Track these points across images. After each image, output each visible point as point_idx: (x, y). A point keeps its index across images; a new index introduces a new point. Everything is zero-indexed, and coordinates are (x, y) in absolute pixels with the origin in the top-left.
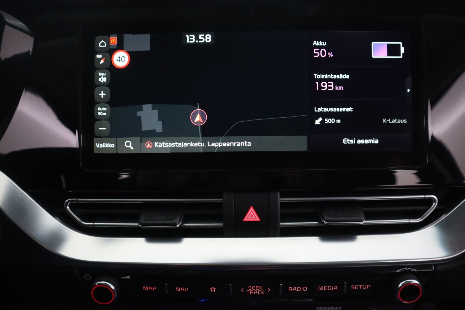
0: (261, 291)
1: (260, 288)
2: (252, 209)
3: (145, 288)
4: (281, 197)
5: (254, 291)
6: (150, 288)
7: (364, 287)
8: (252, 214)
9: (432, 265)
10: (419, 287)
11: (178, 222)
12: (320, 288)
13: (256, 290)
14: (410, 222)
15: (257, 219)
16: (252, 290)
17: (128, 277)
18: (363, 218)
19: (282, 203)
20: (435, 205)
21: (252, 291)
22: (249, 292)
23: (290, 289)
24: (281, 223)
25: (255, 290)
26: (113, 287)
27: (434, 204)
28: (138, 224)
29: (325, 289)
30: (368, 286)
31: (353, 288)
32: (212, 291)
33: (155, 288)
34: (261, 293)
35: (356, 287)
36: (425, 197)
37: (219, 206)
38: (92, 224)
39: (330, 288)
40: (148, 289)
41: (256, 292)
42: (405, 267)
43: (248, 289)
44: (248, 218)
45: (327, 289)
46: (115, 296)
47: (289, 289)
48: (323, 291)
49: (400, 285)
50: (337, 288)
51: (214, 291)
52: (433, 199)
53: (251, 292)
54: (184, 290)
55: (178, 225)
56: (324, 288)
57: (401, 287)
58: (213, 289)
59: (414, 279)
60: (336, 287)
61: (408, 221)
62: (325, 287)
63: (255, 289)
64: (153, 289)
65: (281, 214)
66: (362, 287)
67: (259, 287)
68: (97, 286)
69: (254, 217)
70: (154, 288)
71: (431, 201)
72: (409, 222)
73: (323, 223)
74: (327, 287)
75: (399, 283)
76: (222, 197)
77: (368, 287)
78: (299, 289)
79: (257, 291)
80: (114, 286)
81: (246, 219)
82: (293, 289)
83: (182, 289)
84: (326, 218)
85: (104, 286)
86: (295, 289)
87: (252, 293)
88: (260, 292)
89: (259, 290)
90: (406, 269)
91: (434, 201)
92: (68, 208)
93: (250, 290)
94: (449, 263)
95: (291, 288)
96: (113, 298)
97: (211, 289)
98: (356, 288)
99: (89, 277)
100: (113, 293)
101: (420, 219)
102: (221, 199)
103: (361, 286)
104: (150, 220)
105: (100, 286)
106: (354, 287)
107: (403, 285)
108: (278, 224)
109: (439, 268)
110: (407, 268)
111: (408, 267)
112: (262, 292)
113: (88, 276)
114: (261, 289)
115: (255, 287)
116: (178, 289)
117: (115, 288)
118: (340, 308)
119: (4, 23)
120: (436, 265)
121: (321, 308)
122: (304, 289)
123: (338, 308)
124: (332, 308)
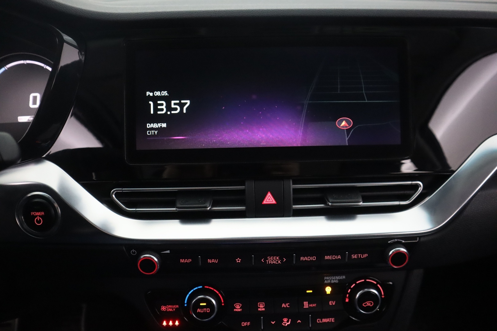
0: (278, 261)
1: (277, 258)
2: (269, 194)
3: (182, 261)
4: (293, 184)
5: (272, 260)
6: (186, 261)
7: (363, 256)
8: (269, 199)
9: (417, 237)
10: (406, 254)
11: (208, 206)
12: (327, 258)
13: (274, 260)
15: (274, 202)
16: (270, 260)
17: (168, 252)
18: (361, 200)
19: (294, 190)
20: (420, 189)
21: (271, 261)
22: (268, 262)
24: (293, 206)
25: (273, 260)
26: (156, 260)
28: (175, 209)
30: (365, 255)
32: (237, 262)
33: (190, 260)
34: (278, 263)
35: (355, 256)
36: (412, 183)
37: (242, 192)
38: (135, 209)
39: (334, 257)
40: (185, 261)
41: (274, 262)
42: (394, 239)
43: (267, 259)
44: (266, 201)
45: (332, 258)
46: (158, 267)
47: (301, 259)
48: (328, 260)
49: (391, 253)
50: (340, 258)
51: (240, 262)
52: (419, 185)
53: (270, 262)
54: (214, 261)
55: (209, 208)
56: (330, 257)
58: (238, 260)
59: (402, 248)
60: (339, 257)
61: (399, 203)
63: (273, 259)
65: (294, 199)
66: (360, 256)
68: (142, 259)
69: (271, 200)
71: (417, 186)
73: (329, 205)
74: (332, 257)
75: (390, 251)
76: (244, 185)
77: (365, 256)
78: (309, 258)
79: (275, 260)
80: (157, 258)
81: (265, 202)
82: (304, 259)
83: (213, 261)
84: (331, 200)
85: (148, 258)
86: (306, 258)
87: (270, 263)
88: (277, 262)
89: (277, 260)
90: (396, 240)
91: (419, 186)
92: (114, 196)
94: (429, 235)
95: (302, 258)
96: (156, 268)
97: (237, 260)
99: (134, 253)
100: (156, 264)
101: (408, 201)
102: (244, 187)
103: (359, 255)
104: (185, 204)
105: (145, 258)
106: (354, 256)
107: (393, 252)
108: (291, 207)
109: (422, 239)
110: (397, 239)
111: (397, 238)
112: (279, 262)
113: (134, 251)
114: (278, 259)
115: (273, 258)
116: (209, 261)
117: (158, 260)
118: (344, 277)
119: (63, 41)
120: (420, 237)
121: (328, 278)
122: (314, 258)
123: (342, 277)
124: (338, 278)
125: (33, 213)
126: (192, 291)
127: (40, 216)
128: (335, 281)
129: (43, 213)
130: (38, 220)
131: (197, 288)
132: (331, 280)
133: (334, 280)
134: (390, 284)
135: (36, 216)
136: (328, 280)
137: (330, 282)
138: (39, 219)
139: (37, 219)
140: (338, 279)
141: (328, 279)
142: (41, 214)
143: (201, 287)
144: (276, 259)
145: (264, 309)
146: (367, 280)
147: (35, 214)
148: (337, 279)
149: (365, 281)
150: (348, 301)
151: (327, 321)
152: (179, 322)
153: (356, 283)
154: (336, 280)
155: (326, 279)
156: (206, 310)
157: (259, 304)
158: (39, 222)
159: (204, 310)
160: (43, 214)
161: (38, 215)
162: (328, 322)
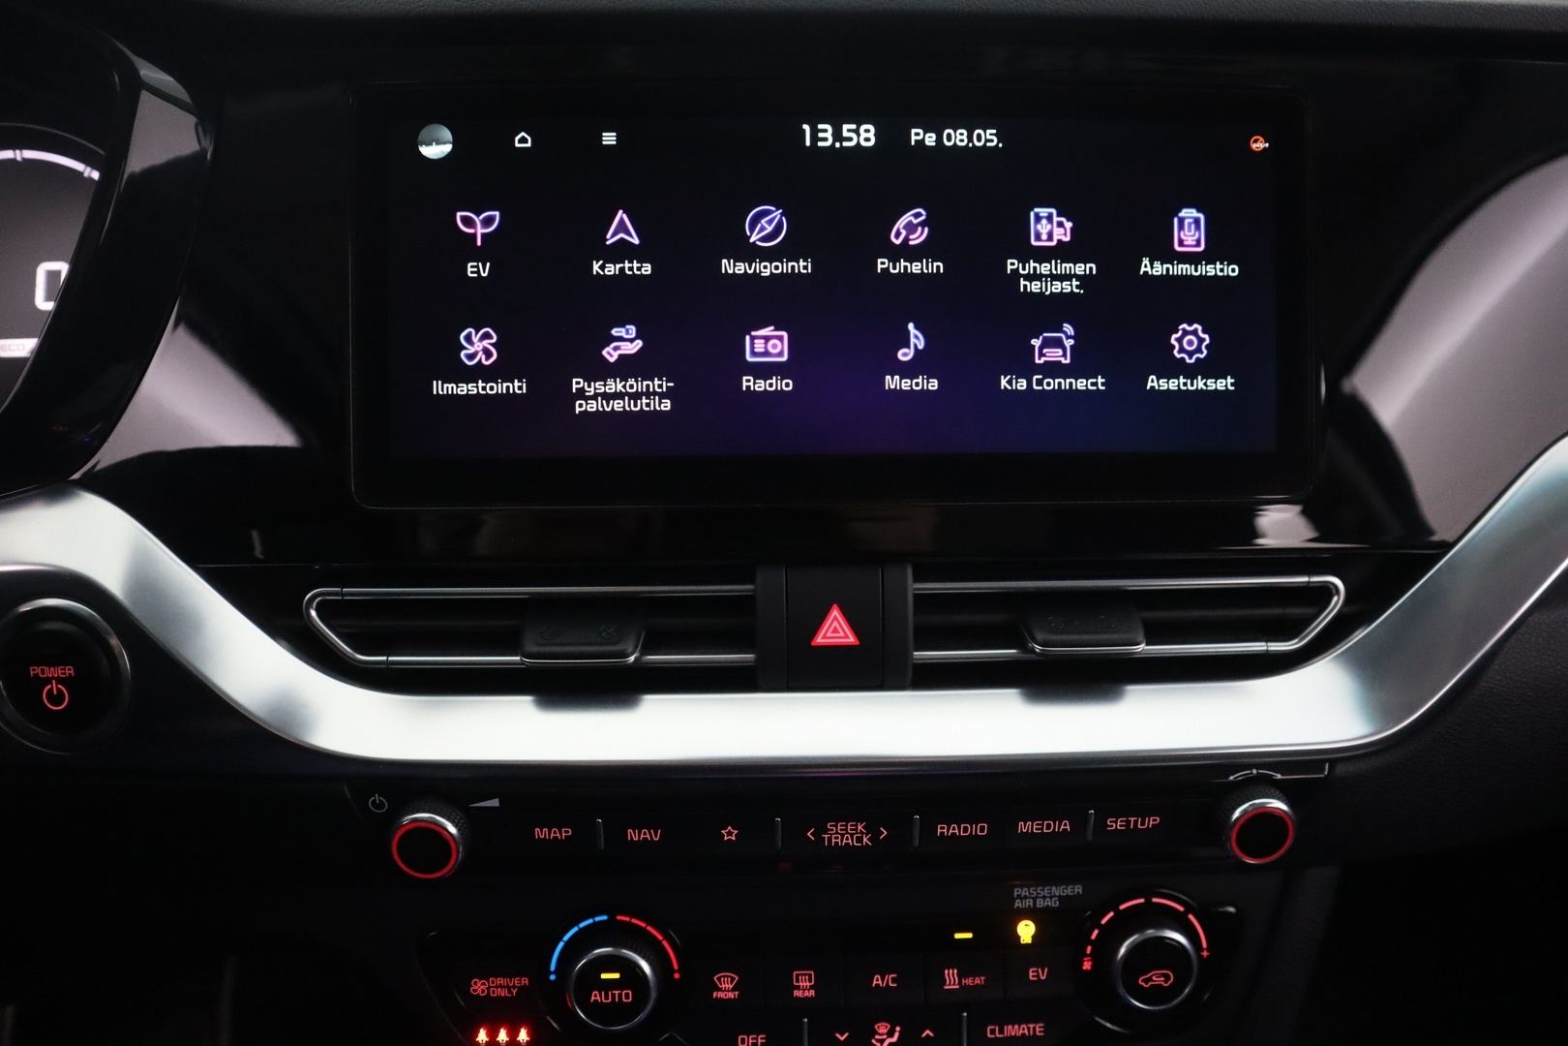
0: (862, 837)
1: (859, 827)
2: (835, 613)
3: (540, 833)
4: (916, 580)
5: (842, 835)
6: (555, 833)
7: (1143, 824)
9: (1324, 761)
10: (1287, 819)
11: (630, 650)
12: (1023, 827)
13: (847, 833)
14: (1270, 649)
15: (851, 639)
16: (837, 833)
17: (495, 803)
18: (1141, 637)
19: (921, 599)
20: (1337, 603)
21: (838, 838)
22: (830, 839)
23: (942, 829)
24: (915, 653)
25: (845, 834)
26: (452, 830)
27: (1335, 599)
28: (518, 658)
29: (1036, 829)
30: (1152, 821)
31: (1112, 826)
32: (726, 838)
33: (568, 832)
34: (862, 843)
35: (1119, 823)
36: (1309, 582)
37: (745, 604)
38: (385, 658)
39: (1048, 827)
40: (549, 836)
41: (847, 839)
42: (1250, 766)
43: (826, 831)
44: (824, 637)
45: (1042, 829)
46: (458, 854)
47: (939, 830)
48: (1030, 835)
49: (1237, 814)
50: (1068, 827)
51: (734, 838)
52: (1332, 587)
53: (833, 840)
54: (648, 836)
55: (632, 659)
56: (1035, 827)
57: (1238, 819)
58: (730, 834)
59: (1273, 798)
60: (1065, 825)
61: (1265, 648)
62: (1037, 825)
63: (846, 830)
64: (564, 834)
65: (916, 629)
66: (1136, 822)
67: (856, 826)
68: (408, 828)
69: (842, 634)
70: (566, 833)
71: (1328, 591)
72: (1267, 650)
73: (1033, 651)
74: (1042, 825)
75: (1235, 809)
76: (752, 581)
77: (1151, 823)
78: (965, 830)
79: (852, 835)
80: (456, 826)
81: (819, 640)
82: (948, 831)
83: (646, 834)
84: (1039, 636)
85: (427, 825)
86: (954, 830)
87: (837, 843)
88: (859, 840)
89: (857, 833)
90: (1255, 771)
91: (1334, 591)
92: (313, 613)
93: (832, 834)
94: (1365, 755)
95: (944, 828)
96: (454, 858)
97: (723, 832)
98: (1120, 826)
99: (382, 806)
100: (453, 845)
101: (1296, 641)
102: (750, 587)
103: (1133, 819)
104: (552, 645)
105: (415, 825)
106: (1116, 824)
107: (1244, 813)
108: (907, 655)
109: (1340, 769)
110: (1257, 769)
111: (1258, 766)
112: (865, 840)
113: (380, 800)
114: (861, 832)
115: (846, 826)
116: (632, 835)
117: (459, 830)
118: (1079, 889)
119: (136, 85)
120: (1333, 762)
121: (1025, 892)
122: (981, 829)
123: (1073, 888)
124: (1057, 891)
125: (35, 670)
126: (575, 929)
127: (59, 680)
128: (1048, 902)
129: (70, 671)
130: (55, 692)
131: (590, 921)
132: (1035, 899)
133: (1044, 897)
134: (1230, 913)
135: (49, 681)
136: (1026, 897)
137: (1031, 904)
138: (58, 689)
139: (51, 690)
140: (1060, 896)
141: (1027, 894)
142: (65, 674)
143: (604, 918)
144: (856, 830)
145: (812, 993)
146: (1155, 900)
147: (43, 671)
148: (1055, 896)
149: (1148, 901)
150: (1089, 968)
151: (1021, 1032)
152: (529, 1034)
153: (1117, 911)
154: (1051, 898)
155: (1019, 897)
156: (620, 995)
157: (797, 975)
158: (57, 699)
159: (613, 995)
160: (70, 674)
161: (53, 678)
162: (1023, 1034)
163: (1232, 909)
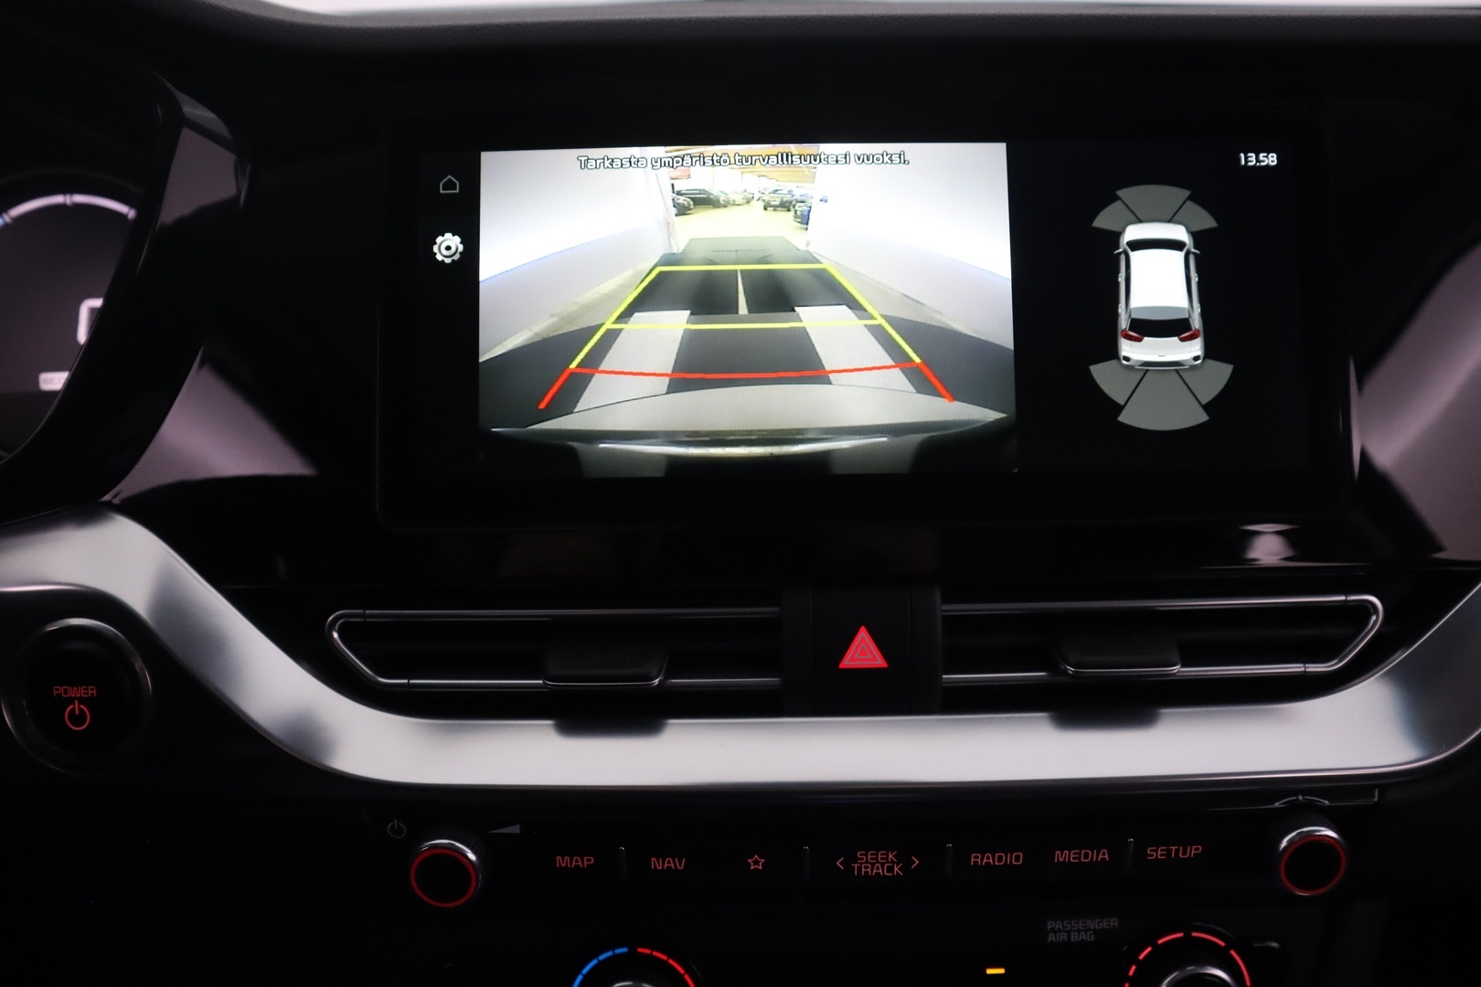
0: (893, 867)
1: (890, 856)
2: (863, 634)
3: (562, 862)
4: (945, 601)
5: (873, 865)
6: (577, 862)
7: (1184, 853)
8: (863, 650)
9: (1373, 787)
10: (1337, 848)
11: (654, 673)
12: (1060, 856)
13: (878, 862)
14: (1307, 670)
15: (880, 662)
16: (867, 862)
17: (516, 829)
18: (1176, 657)
19: (950, 621)
20: (1376, 622)
21: (868, 868)
22: (860, 869)
23: (975, 859)
24: (944, 676)
25: (876, 864)
26: (472, 856)
27: (1374, 618)
28: (540, 682)
29: (1074, 858)
30: (1193, 851)
31: (1153, 855)
32: (752, 868)
33: (590, 860)
34: (893, 873)
35: (1159, 852)
36: (1346, 601)
37: (770, 626)
38: (406, 681)
39: (1086, 856)
40: (571, 864)
41: (878, 868)
42: (1296, 793)
43: (856, 860)
44: (852, 660)
45: (1079, 858)
46: (477, 882)
47: (973, 860)
48: (1067, 864)
49: (1284, 843)
50: (1107, 857)
51: (760, 868)
52: (1369, 605)
53: (863, 870)
54: (672, 865)
55: (656, 682)
56: (1072, 856)
57: (1285, 848)
58: (756, 862)
59: (1323, 826)
60: (1104, 854)
61: (1303, 669)
62: (1074, 854)
63: (877, 859)
64: (586, 863)
65: (945, 650)
66: (1177, 851)
67: (887, 855)
68: (428, 854)
69: (870, 656)
70: (588, 861)
71: (1368, 609)
72: (1305, 672)
73: (1065, 672)
74: (1080, 854)
75: (1281, 839)
76: (777, 603)
77: (1193, 852)
78: (1000, 859)
79: (883, 865)
80: (475, 852)
81: (847, 663)
82: (982, 860)
83: (670, 863)
84: (1073, 658)
85: (444, 851)
86: (989, 859)
87: (866, 873)
88: (890, 869)
89: (888, 862)
90: (1300, 798)
91: (1372, 611)
92: (335, 635)
93: (861, 864)
94: (1416, 780)
95: (977, 857)
96: (472, 890)
97: (750, 861)
98: (1161, 855)
99: (400, 831)
100: (473, 873)
101: (1335, 662)
102: (776, 609)
103: (1174, 848)
104: (575, 667)
105: (433, 852)
106: (1156, 853)
107: (1291, 842)
108: (937, 678)
109: (1391, 795)
110: (1303, 795)
111: (1304, 792)
112: (896, 869)
113: (398, 825)
114: (892, 862)
115: (877, 855)
116: (656, 863)
117: (478, 857)
118: (1114, 922)
119: (180, 121)
120: (1382, 788)
121: (1058, 925)
122: (1015, 859)
123: (1109, 921)
124: (1094, 924)
125: (58, 690)
126: (594, 962)
127: (81, 701)
128: (1083, 936)
129: (92, 691)
130: (77, 713)
131: (609, 954)
132: (1069, 933)
133: (1079, 931)
134: (1273, 948)
135: (71, 701)
136: (1059, 930)
137: (1065, 938)
138: (80, 710)
139: (73, 710)
140: (1095, 930)
141: (1061, 927)
142: (87, 694)
143: (624, 950)
144: (887, 858)
146: (1194, 934)
147: (66, 691)
148: (1090, 929)
149: (1188, 936)
153: (1154, 945)
154: (1086, 931)
155: (1053, 930)
158: (78, 719)
160: (92, 694)
161: (76, 698)
163: (1275, 945)
